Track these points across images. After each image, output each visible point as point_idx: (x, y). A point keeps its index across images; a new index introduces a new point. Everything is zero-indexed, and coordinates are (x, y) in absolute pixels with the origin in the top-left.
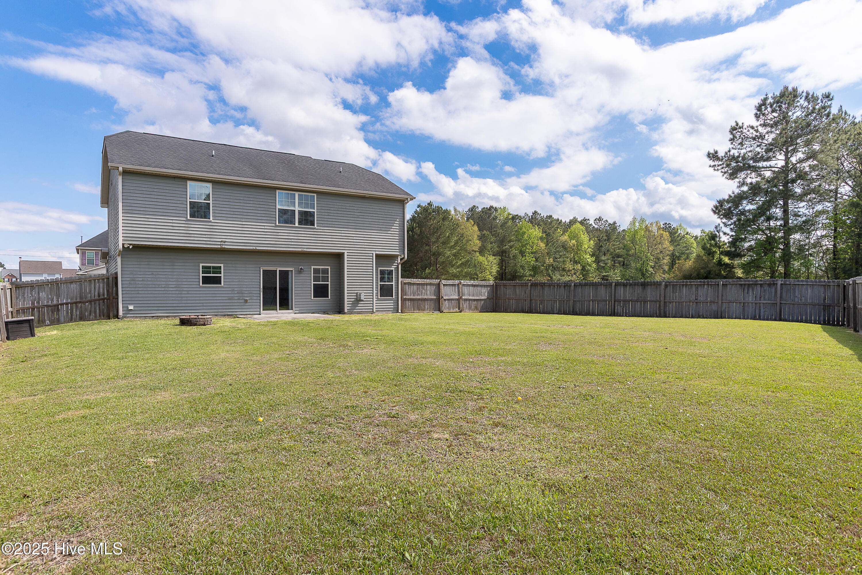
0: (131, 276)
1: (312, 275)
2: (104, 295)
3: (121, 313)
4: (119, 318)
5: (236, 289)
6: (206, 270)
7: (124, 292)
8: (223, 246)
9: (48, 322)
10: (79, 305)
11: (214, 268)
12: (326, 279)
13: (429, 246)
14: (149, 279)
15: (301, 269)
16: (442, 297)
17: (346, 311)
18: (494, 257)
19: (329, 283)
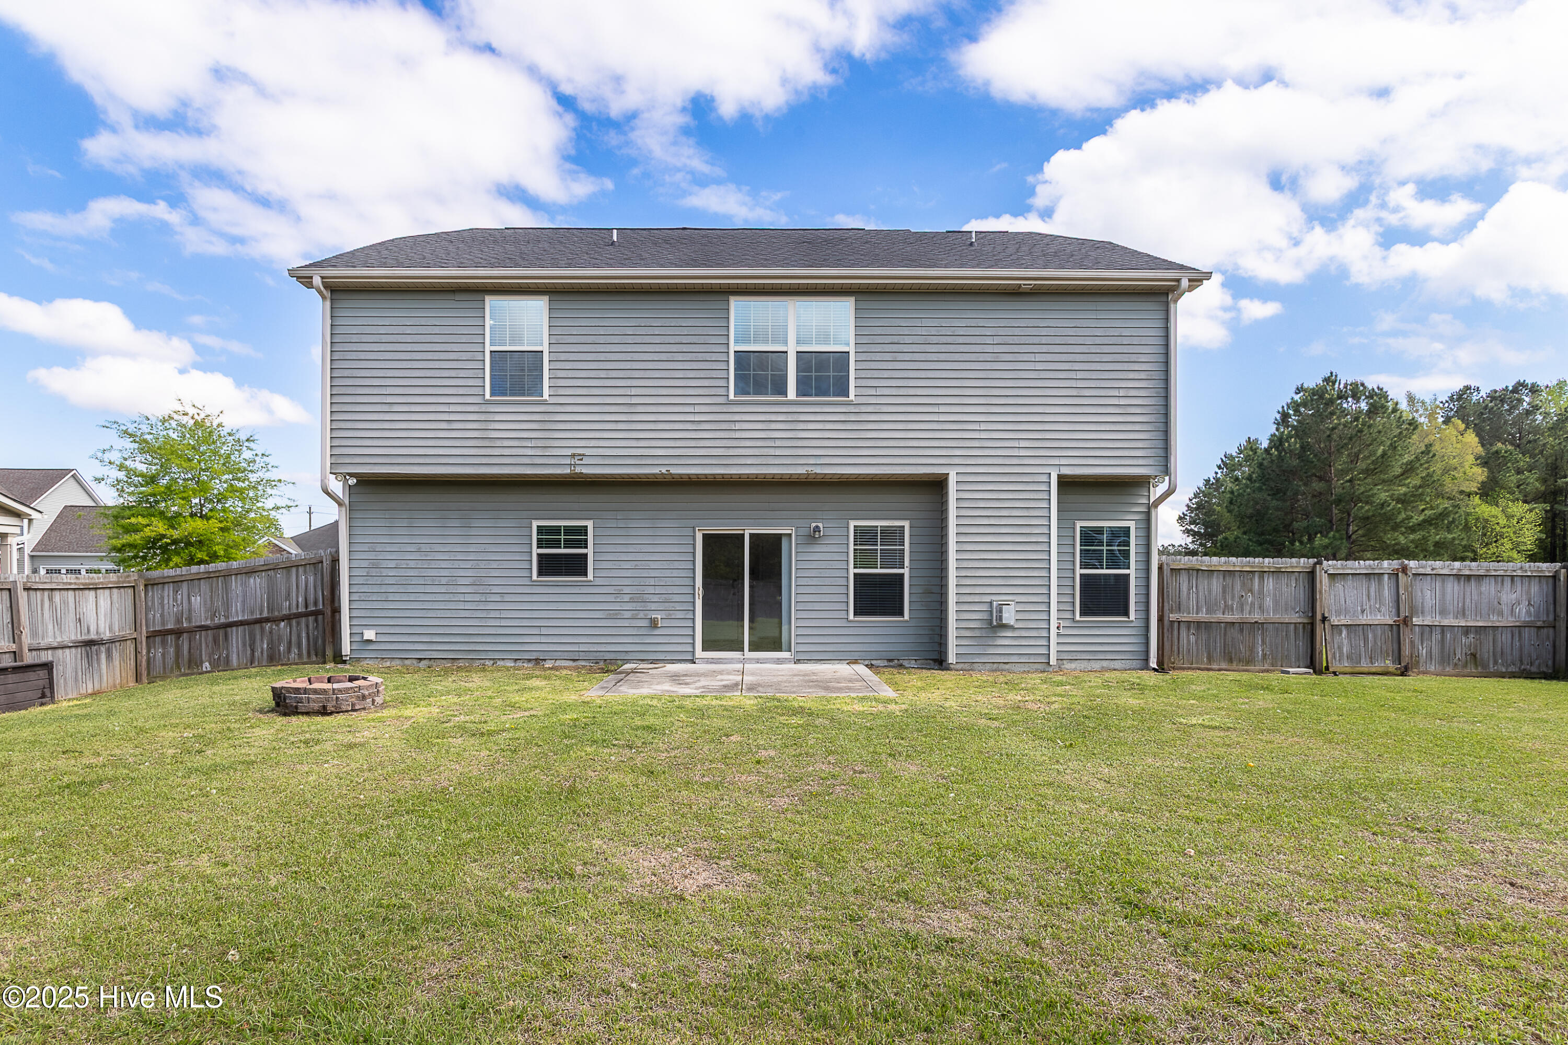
0: (371, 556)
1: (852, 547)
2: (316, 604)
3: (346, 649)
4: (344, 662)
5: (627, 590)
6: (548, 536)
7: (355, 597)
8: (578, 470)
9: (206, 666)
10: (268, 626)
11: (569, 530)
12: (896, 559)
13: (1327, 481)
14: (412, 564)
15: (817, 529)
16: (1324, 619)
17: (952, 658)
18: (1527, 506)
19: (906, 572)
